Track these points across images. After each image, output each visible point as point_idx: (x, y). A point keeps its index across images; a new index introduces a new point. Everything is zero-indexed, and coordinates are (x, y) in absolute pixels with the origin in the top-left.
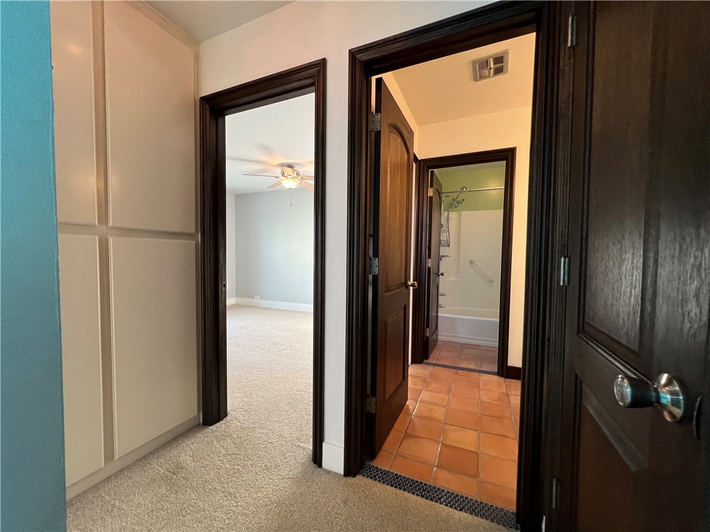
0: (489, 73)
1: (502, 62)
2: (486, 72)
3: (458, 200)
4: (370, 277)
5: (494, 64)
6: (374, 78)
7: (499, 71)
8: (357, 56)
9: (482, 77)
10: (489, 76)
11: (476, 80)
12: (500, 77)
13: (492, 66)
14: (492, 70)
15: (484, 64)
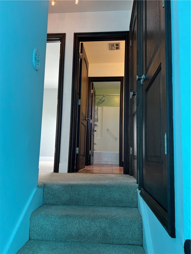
0: (114, 48)
1: (118, 46)
2: (113, 48)
3: (102, 100)
4: (78, 106)
5: (116, 46)
6: (80, 42)
7: (117, 48)
8: (77, 35)
9: (112, 49)
10: (114, 50)
11: (110, 50)
12: (117, 50)
13: (115, 46)
14: (115, 48)
15: (113, 45)
